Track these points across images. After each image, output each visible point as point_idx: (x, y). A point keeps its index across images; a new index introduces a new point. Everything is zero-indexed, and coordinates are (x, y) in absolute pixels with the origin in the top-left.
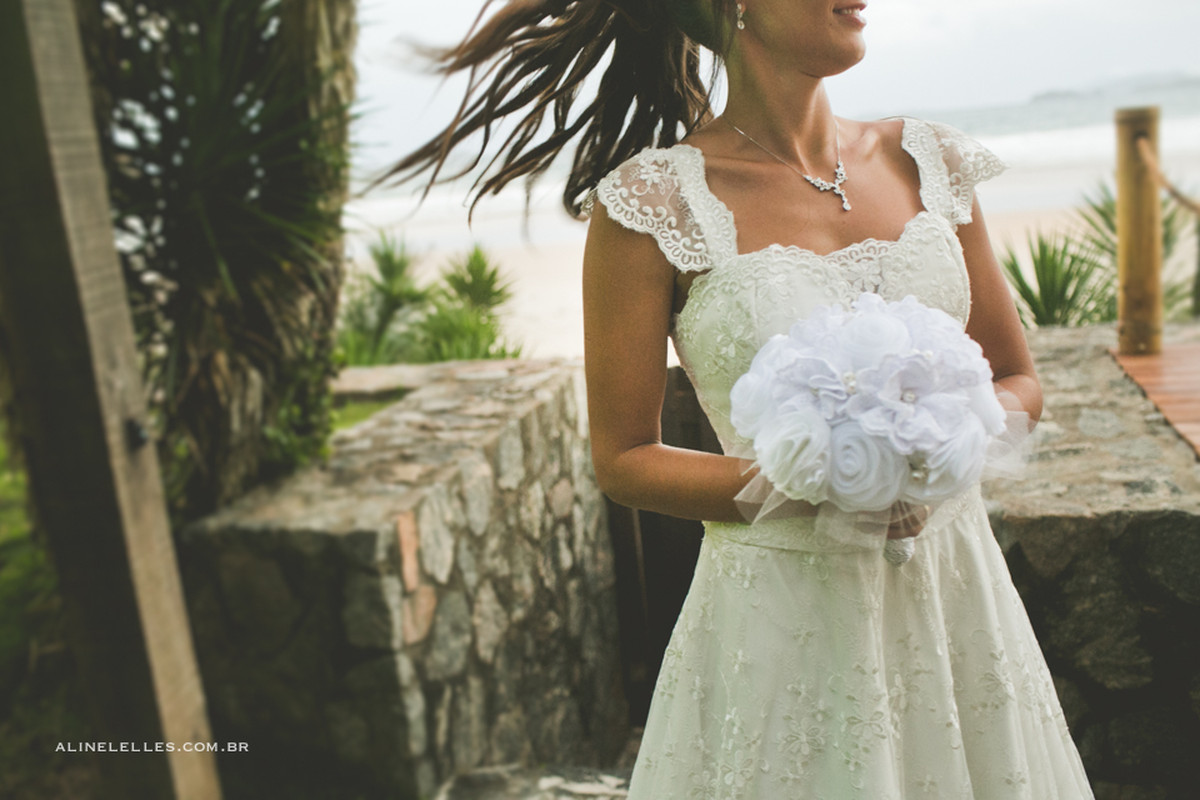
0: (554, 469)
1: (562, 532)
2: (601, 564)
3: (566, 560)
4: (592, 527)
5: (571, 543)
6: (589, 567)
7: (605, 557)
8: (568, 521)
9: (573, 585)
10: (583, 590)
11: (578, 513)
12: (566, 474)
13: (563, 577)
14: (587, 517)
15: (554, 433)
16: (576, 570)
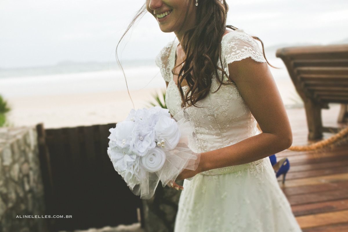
0: (23, 159)
1: (25, 179)
2: (39, 189)
3: (27, 187)
4: (36, 177)
5: (29, 182)
6: (35, 190)
7: (40, 187)
8: (28, 176)
9: (29, 196)
10: (34, 197)
11: (31, 173)
12: (27, 161)
13: (26, 193)
14: (34, 174)
15: (23, 148)
16: (31, 191)
